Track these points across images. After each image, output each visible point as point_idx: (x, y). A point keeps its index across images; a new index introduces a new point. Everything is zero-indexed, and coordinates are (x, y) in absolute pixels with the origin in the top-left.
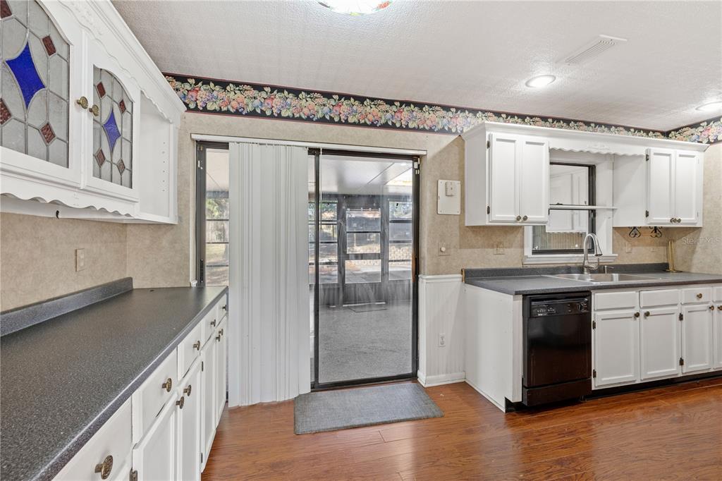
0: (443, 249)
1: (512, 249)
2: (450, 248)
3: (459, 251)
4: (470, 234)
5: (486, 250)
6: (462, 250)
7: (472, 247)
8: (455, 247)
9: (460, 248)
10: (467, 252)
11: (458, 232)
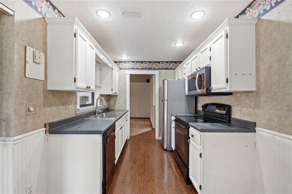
0: (32, 109)
1: (72, 106)
2: (36, 108)
3: (43, 109)
4: (50, 96)
5: (60, 107)
6: (45, 108)
7: (51, 106)
8: (40, 106)
9: (44, 107)
10: (48, 109)
11: (42, 94)
